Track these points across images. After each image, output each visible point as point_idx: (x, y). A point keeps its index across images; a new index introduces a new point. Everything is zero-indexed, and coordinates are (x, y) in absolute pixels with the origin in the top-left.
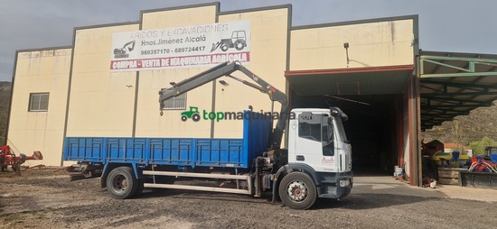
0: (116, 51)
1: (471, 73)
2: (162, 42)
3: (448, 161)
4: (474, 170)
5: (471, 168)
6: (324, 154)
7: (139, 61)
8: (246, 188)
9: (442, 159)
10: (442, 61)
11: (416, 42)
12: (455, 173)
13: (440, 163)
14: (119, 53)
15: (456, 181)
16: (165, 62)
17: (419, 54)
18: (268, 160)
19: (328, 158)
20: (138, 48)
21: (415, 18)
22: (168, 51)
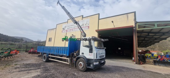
0: (63, 28)
1: (156, 27)
2: (71, 26)
3: (150, 56)
4: (159, 60)
5: (158, 59)
6: (90, 53)
7: (67, 30)
8: (68, 62)
9: (147, 56)
10: (145, 24)
11: (135, 19)
12: (151, 60)
13: (147, 57)
14: (64, 29)
15: (152, 63)
16: (71, 30)
17: (136, 23)
18: (75, 54)
19: (91, 54)
20: (67, 27)
21: (135, 13)
22: (72, 27)
